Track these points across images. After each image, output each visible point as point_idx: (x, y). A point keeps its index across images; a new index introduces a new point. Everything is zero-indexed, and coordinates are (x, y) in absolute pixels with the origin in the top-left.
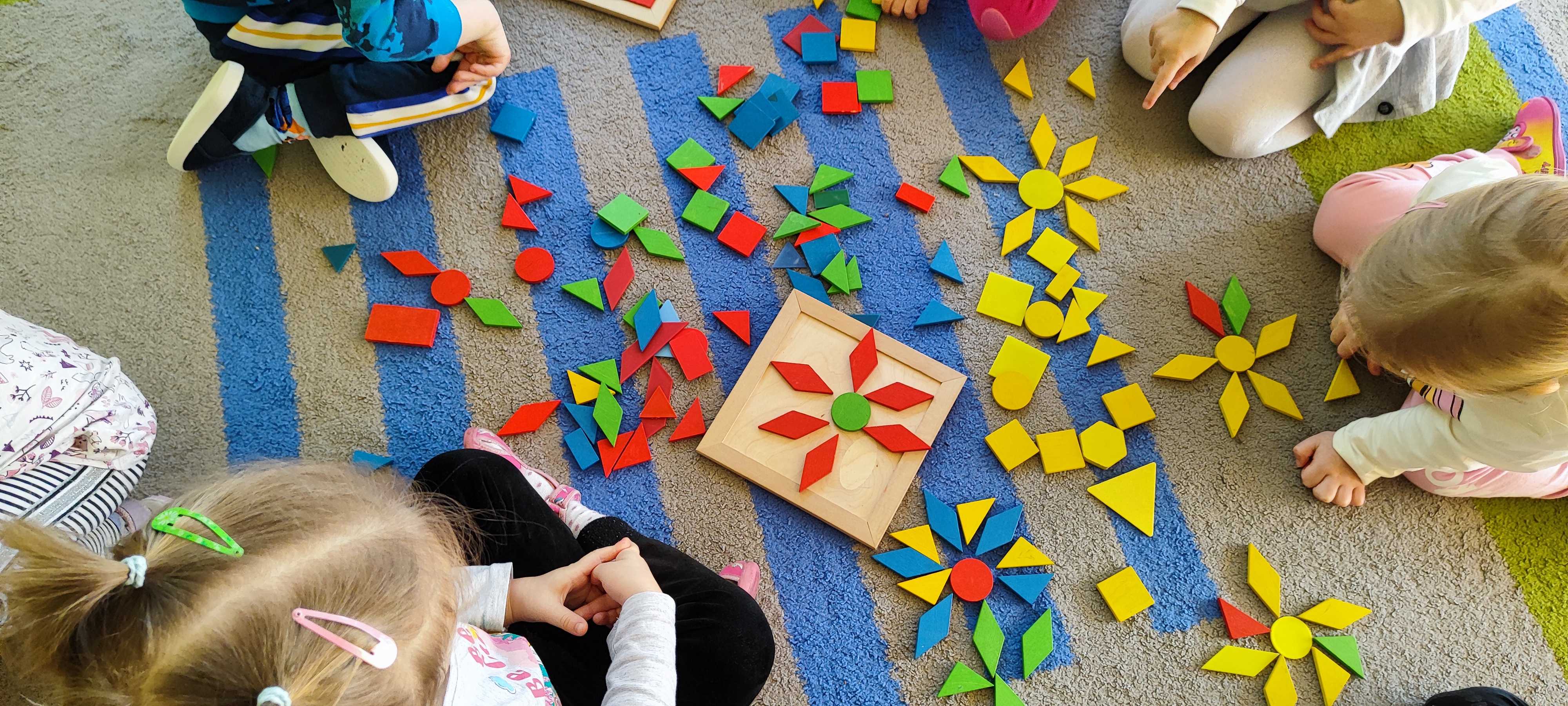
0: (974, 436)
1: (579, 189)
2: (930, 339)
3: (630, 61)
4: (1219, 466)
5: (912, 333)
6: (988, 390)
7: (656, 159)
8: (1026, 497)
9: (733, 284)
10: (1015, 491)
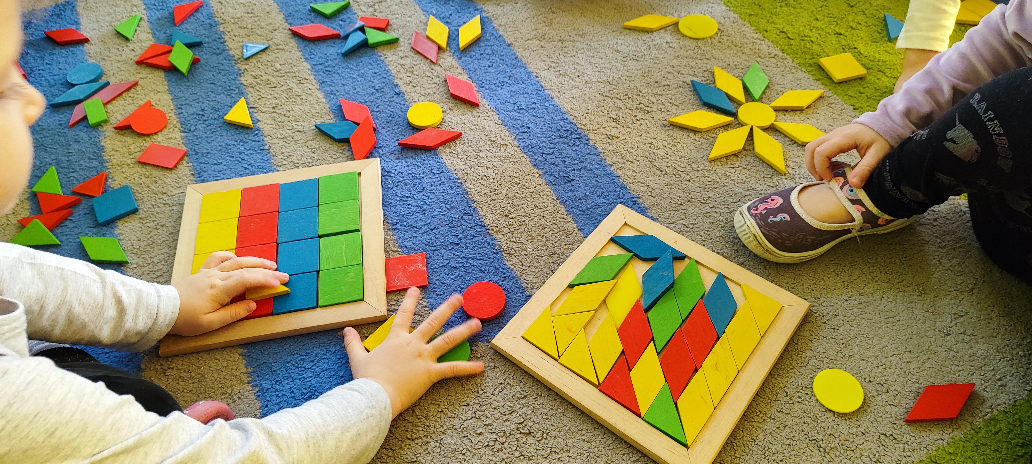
4: (649, 145)
8: (477, 196)
9: (208, 99)
10: (466, 194)
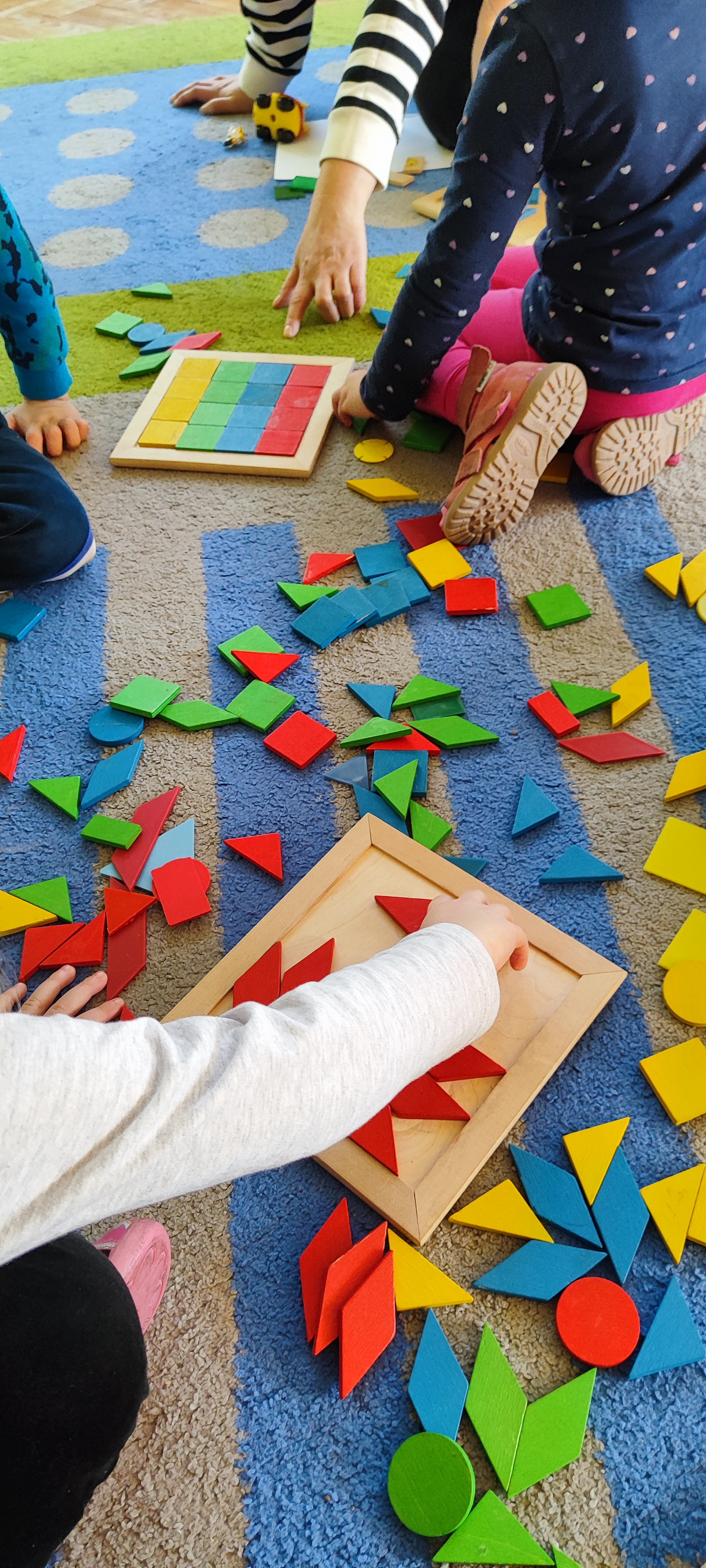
0: (625, 1060)
1: (95, 675)
2: (564, 904)
3: (204, 546)
5: (535, 890)
6: (657, 989)
7: (206, 649)
